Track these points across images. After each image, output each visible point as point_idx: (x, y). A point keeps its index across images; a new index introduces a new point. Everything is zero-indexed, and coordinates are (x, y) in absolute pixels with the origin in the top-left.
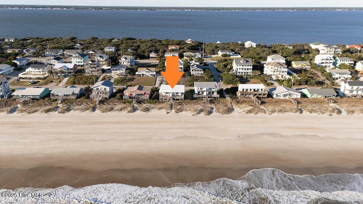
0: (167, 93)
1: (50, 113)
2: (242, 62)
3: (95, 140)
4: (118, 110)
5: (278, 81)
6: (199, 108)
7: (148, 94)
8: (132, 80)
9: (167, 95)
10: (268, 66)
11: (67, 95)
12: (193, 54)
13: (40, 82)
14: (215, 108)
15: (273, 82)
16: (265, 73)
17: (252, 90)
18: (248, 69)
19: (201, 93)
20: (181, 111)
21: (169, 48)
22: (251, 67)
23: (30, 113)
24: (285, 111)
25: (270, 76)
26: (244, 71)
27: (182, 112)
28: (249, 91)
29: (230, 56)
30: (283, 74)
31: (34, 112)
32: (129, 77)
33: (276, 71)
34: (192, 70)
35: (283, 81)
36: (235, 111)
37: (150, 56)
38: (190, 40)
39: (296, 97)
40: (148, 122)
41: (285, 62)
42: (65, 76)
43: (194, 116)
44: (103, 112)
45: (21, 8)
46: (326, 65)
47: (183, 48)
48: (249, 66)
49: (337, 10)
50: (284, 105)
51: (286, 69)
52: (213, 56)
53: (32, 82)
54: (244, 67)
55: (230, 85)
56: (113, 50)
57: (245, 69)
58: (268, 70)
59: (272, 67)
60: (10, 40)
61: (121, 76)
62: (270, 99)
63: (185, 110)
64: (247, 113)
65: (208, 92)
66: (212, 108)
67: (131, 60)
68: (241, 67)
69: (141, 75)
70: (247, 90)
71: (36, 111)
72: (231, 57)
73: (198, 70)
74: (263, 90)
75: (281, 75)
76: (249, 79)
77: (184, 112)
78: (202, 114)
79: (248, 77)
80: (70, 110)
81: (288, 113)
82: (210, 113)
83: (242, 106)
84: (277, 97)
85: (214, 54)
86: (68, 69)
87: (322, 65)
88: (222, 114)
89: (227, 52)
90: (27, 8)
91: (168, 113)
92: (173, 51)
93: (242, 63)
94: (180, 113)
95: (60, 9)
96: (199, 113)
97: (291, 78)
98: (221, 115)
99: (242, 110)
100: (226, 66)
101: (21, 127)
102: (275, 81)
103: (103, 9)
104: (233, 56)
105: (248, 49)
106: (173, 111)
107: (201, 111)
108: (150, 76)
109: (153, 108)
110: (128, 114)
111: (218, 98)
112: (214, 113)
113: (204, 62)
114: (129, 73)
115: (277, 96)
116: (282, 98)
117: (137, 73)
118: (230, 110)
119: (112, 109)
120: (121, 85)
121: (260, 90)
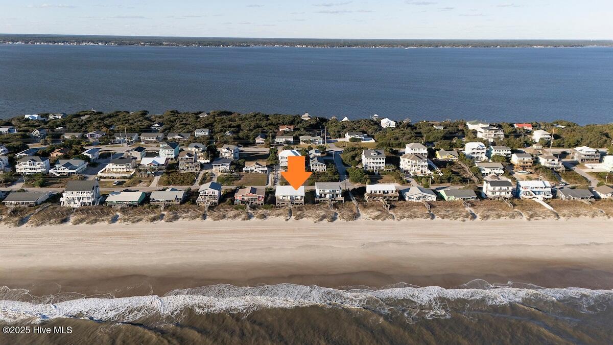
0: (284, 196)
1: (155, 222)
2: (372, 154)
3: (214, 251)
4: (231, 217)
5: (416, 178)
6: (322, 214)
7: (263, 197)
8: (238, 178)
9: (284, 198)
10: (404, 159)
11: (170, 201)
12: (312, 139)
13: (125, 182)
14: (339, 214)
15: (410, 179)
16: (401, 166)
17: (382, 192)
18: (380, 163)
19: (323, 195)
20: (302, 218)
21: (280, 130)
22: (384, 161)
23: (134, 222)
24: (415, 217)
25: (407, 172)
26: (375, 165)
27: (303, 219)
28: (378, 193)
29: (360, 140)
30: (422, 169)
31: (138, 221)
32: (235, 174)
33: (414, 165)
34: (313, 165)
35: (422, 177)
36: (361, 216)
37: (256, 142)
38: (307, 115)
39: (431, 200)
40: (266, 231)
41: (426, 152)
42: (156, 174)
43: (317, 223)
44: (215, 220)
46: (477, 155)
47: (299, 129)
48: (382, 160)
49: (535, 47)
50: (416, 210)
51: (426, 162)
52: (339, 140)
53: (117, 183)
54: (375, 161)
55: (357, 184)
56: (207, 134)
57: (377, 163)
58: (404, 164)
59: (409, 160)
61: (225, 174)
62: (402, 202)
63: (306, 217)
64: (374, 219)
65: (331, 195)
66: (336, 214)
67: (234, 150)
68: (372, 161)
69: (250, 172)
70: (375, 192)
71: (140, 220)
72: (362, 142)
73: (319, 165)
74: (394, 192)
75: (420, 170)
76: (382, 176)
77: (305, 219)
78: (325, 221)
79: (380, 173)
80: (178, 218)
81: (418, 219)
82: (333, 219)
83: (369, 211)
84: (410, 200)
85: (340, 137)
86: (159, 165)
87: (473, 155)
88: (347, 221)
89: (357, 135)
90: (38, 43)
91: (287, 220)
92: (285, 133)
94: (301, 220)
95: (92, 44)
96: (321, 220)
97: (432, 173)
98: (345, 221)
99: (368, 216)
100: (353, 157)
101: (130, 238)
102: (413, 178)
104: (364, 140)
105: (386, 130)
106: (293, 217)
107: (324, 217)
108: (260, 172)
109: (270, 215)
110: (243, 221)
111: (342, 201)
112: (338, 220)
113: (327, 150)
114: (235, 169)
115: (410, 198)
116: (414, 201)
117: (244, 169)
118: (356, 216)
119: (224, 217)
120: (226, 185)
121: (390, 192)
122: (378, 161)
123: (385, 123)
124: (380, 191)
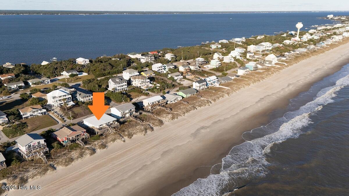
2: (118, 81)
3: (108, 189)
5: (149, 90)
7: (85, 132)
10: (135, 80)
12: (41, 80)
15: (147, 92)
17: (157, 102)
22: (126, 84)
25: (140, 88)
26: (121, 88)
28: (154, 103)
29: (77, 75)
30: (147, 84)
34: (83, 97)
35: (153, 89)
36: (164, 121)
38: (9, 64)
41: (138, 73)
43: (146, 135)
46: (161, 71)
50: (182, 107)
52: (59, 78)
54: (121, 85)
59: (140, 80)
61: (6, 125)
64: (173, 120)
68: (119, 85)
69: (29, 117)
72: (79, 76)
73: (87, 96)
74: (162, 100)
77: (134, 136)
78: (149, 132)
81: (191, 111)
82: (152, 129)
83: (164, 116)
85: (57, 75)
87: (159, 71)
88: (161, 126)
89: (74, 72)
91: (124, 141)
92: (10, 80)
94: (132, 137)
98: (160, 127)
99: (167, 119)
102: (147, 90)
106: (126, 138)
107: (146, 129)
108: (40, 115)
109: (106, 143)
111: (138, 115)
112: (155, 128)
116: (173, 102)
118: (161, 122)
121: (160, 101)
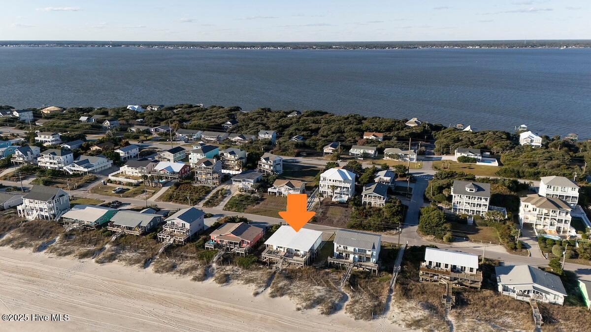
0: (280, 246)
1: (86, 260)
4: (181, 271)
5: (544, 241)
6: (317, 295)
7: (248, 243)
8: (257, 201)
9: (278, 250)
10: (527, 204)
11: (130, 229)
12: (401, 152)
14: (350, 299)
15: (530, 242)
16: (522, 215)
17: (449, 268)
18: (480, 205)
19: (344, 254)
20: (282, 295)
21: (365, 137)
22: (487, 203)
23: (60, 255)
25: (528, 226)
26: (470, 208)
27: (284, 297)
28: (443, 267)
29: (475, 160)
30: (559, 225)
31: (66, 254)
32: (257, 194)
33: (543, 217)
34: (366, 195)
35: (554, 242)
36: (389, 314)
37: (325, 151)
38: (415, 119)
39: (553, 301)
41: (576, 194)
43: (300, 312)
44: (157, 272)
45: (223, 48)
47: (389, 139)
50: (509, 320)
51: (569, 215)
52: (445, 158)
53: (118, 190)
54: (472, 201)
56: (271, 136)
57: (474, 205)
58: (527, 211)
59: (535, 207)
60: (153, 108)
61: (244, 193)
62: (488, 293)
63: (289, 294)
64: (409, 326)
65: (357, 256)
66: (344, 298)
68: (467, 200)
69: (277, 194)
71: (69, 253)
72: (478, 163)
73: (375, 197)
74: (475, 270)
75: (555, 227)
76: (479, 227)
77: (286, 298)
78: (317, 311)
79: (478, 221)
80: (114, 259)
82: (334, 309)
83: (408, 305)
84: (505, 293)
85: (448, 153)
86: (174, 173)
88: (356, 319)
89: (471, 154)
90: (231, 48)
91: (256, 294)
92: (369, 142)
93: (468, 191)
94: (277, 299)
95: (273, 48)
96: (311, 306)
97: (579, 236)
98: (353, 319)
99: (402, 315)
100: (440, 189)
102: (536, 239)
103: (332, 48)
104: (483, 161)
105: (523, 149)
106: (269, 290)
107: (318, 301)
109: (237, 277)
110: (193, 282)
111: (374, 271)
112: (342, 314)
113: (411, 171)
114: (258, 188)
115: (504, 290)
116: (514, 295)
117: (269, 190)
118: (378, 310)
119: (173, 267)
120: (235, 211)
121: (467, 271)
122: (476, 201)
123: (525, 138)
124: (446, 266)
